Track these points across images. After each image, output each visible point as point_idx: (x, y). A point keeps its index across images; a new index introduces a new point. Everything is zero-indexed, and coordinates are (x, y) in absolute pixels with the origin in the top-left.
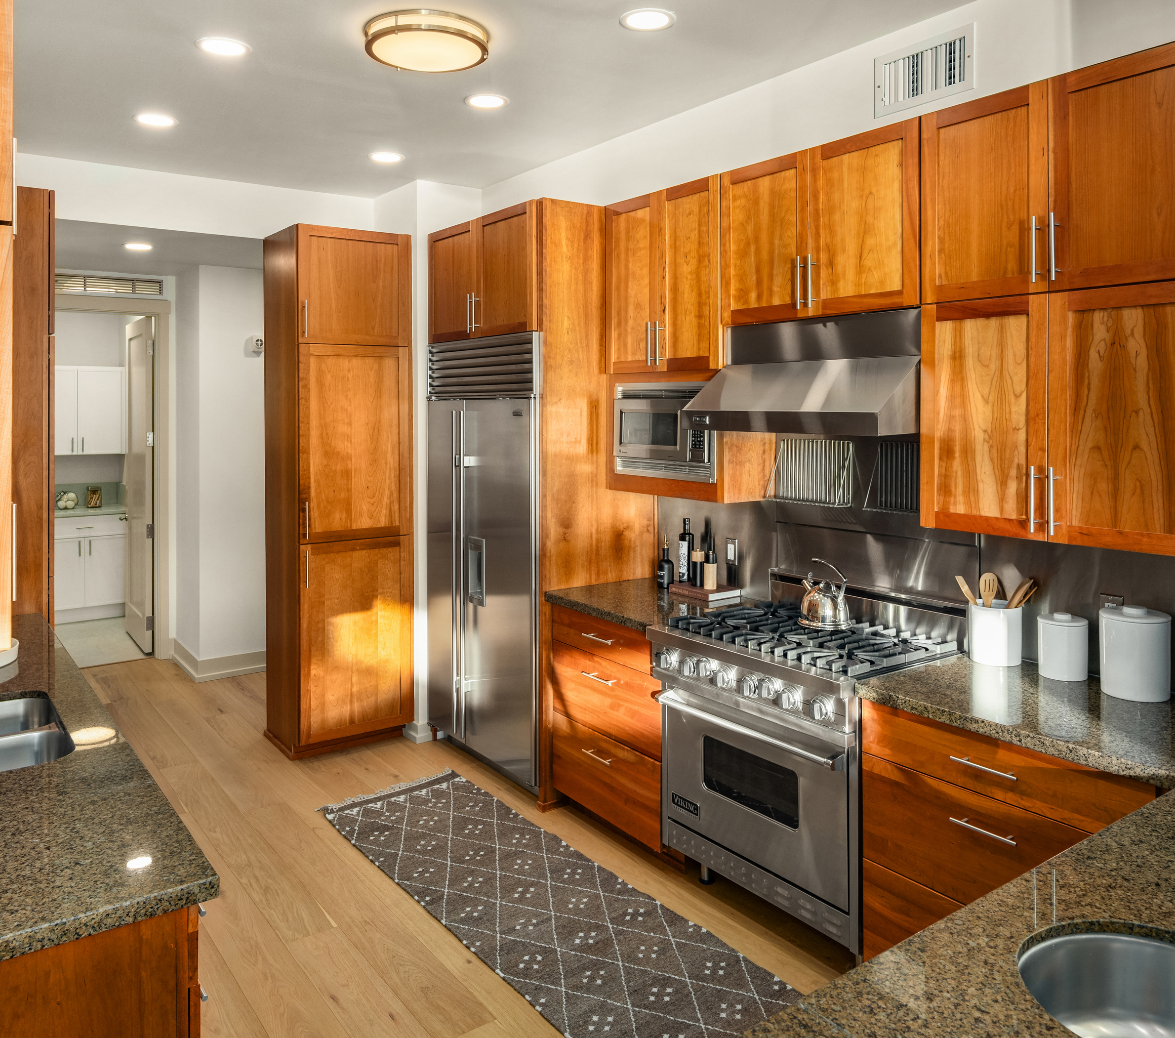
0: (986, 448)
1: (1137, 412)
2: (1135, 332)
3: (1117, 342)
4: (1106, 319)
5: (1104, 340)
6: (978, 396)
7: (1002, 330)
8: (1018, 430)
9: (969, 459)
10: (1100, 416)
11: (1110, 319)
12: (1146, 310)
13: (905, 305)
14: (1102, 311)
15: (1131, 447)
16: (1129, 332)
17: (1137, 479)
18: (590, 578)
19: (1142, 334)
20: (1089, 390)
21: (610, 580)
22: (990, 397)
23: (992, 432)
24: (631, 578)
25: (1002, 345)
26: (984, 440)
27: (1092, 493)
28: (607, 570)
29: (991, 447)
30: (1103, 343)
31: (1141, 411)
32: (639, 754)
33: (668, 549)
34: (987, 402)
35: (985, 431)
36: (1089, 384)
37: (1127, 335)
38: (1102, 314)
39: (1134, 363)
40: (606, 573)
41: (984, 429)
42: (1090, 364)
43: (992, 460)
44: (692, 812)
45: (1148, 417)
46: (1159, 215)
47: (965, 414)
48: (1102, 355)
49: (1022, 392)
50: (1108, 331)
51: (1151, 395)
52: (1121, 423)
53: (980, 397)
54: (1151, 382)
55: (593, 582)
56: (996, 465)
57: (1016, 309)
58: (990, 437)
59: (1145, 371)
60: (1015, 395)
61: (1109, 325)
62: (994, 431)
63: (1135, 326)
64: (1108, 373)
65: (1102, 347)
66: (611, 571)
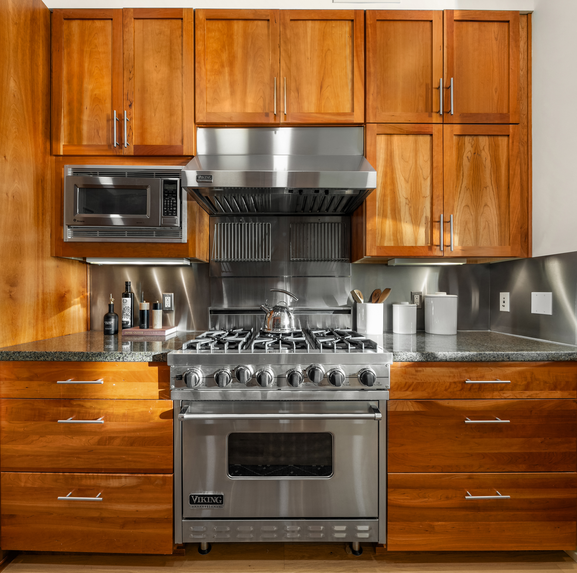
0: (407, 207)
1: (486, 188)
2: (485, 148)
3: (477, 153)
4: (471, 141)
5: (470, 151)
6: (402, 178)
7: (416, 142)
8: (426, 197)
9: (397, 215)
10: (469, 189)
11: (473, 141)
12: (490, 137)
13: (354, 122)
14: (469, 136)
15: (483, 205)
16: (482, 148)
17: (486, 221)
18: (37, 334)
19: (488, 149)
20: (463, 176)
21: (55, 335)
22: (409, 179)
23: (410, 199)
24: (71, 333)
25: (416, 151)
26: (406, 203)
27: (465, 230)
28: (52, 327)
29: (410, 207)
30: (470, 153)
31: (488, 187)
32: (143, 475)
33: (113, 305)
34: (408, 182)
35: (406, 199)
36: (463, 173)
37: (481, 149)
38: (469, 138)
39: (484, 163)
40: (50, 329)
41: (406, 197)
42: (463, 163)
43: (411, 215)
44: (216, 503)
45: (491, 190)
46: (496, 92)
47: (394, 189)
48: (469, 159)
49: (428, 177)
50: (472, 147)
51: (492, 179)
52: (479, 193)
53: (403, 179)
54: (492, 173)
55: (40, 338)
56: (413, 217)
57: (426, 131)
58: (409, 202)
59: (490, 167)
60: (424, 178)
61: (473, 144)
62: (412, 198)
63: (485, 145)
64: (472, 168)
65: (469, 155)
66: (55, 327)
